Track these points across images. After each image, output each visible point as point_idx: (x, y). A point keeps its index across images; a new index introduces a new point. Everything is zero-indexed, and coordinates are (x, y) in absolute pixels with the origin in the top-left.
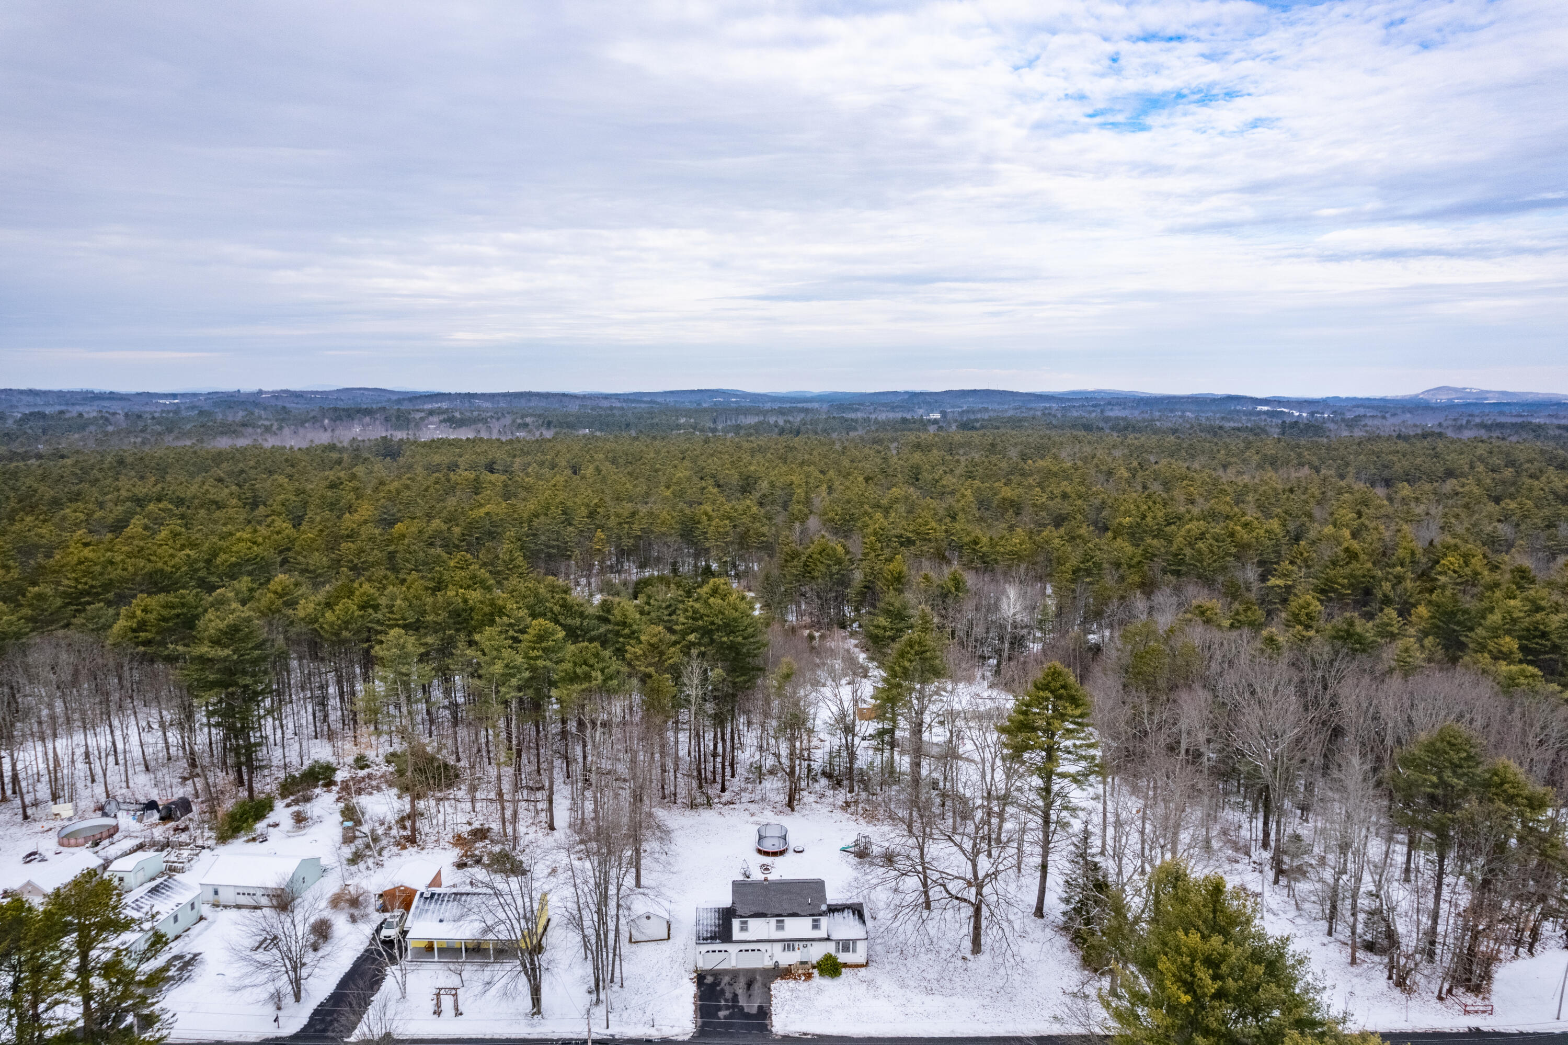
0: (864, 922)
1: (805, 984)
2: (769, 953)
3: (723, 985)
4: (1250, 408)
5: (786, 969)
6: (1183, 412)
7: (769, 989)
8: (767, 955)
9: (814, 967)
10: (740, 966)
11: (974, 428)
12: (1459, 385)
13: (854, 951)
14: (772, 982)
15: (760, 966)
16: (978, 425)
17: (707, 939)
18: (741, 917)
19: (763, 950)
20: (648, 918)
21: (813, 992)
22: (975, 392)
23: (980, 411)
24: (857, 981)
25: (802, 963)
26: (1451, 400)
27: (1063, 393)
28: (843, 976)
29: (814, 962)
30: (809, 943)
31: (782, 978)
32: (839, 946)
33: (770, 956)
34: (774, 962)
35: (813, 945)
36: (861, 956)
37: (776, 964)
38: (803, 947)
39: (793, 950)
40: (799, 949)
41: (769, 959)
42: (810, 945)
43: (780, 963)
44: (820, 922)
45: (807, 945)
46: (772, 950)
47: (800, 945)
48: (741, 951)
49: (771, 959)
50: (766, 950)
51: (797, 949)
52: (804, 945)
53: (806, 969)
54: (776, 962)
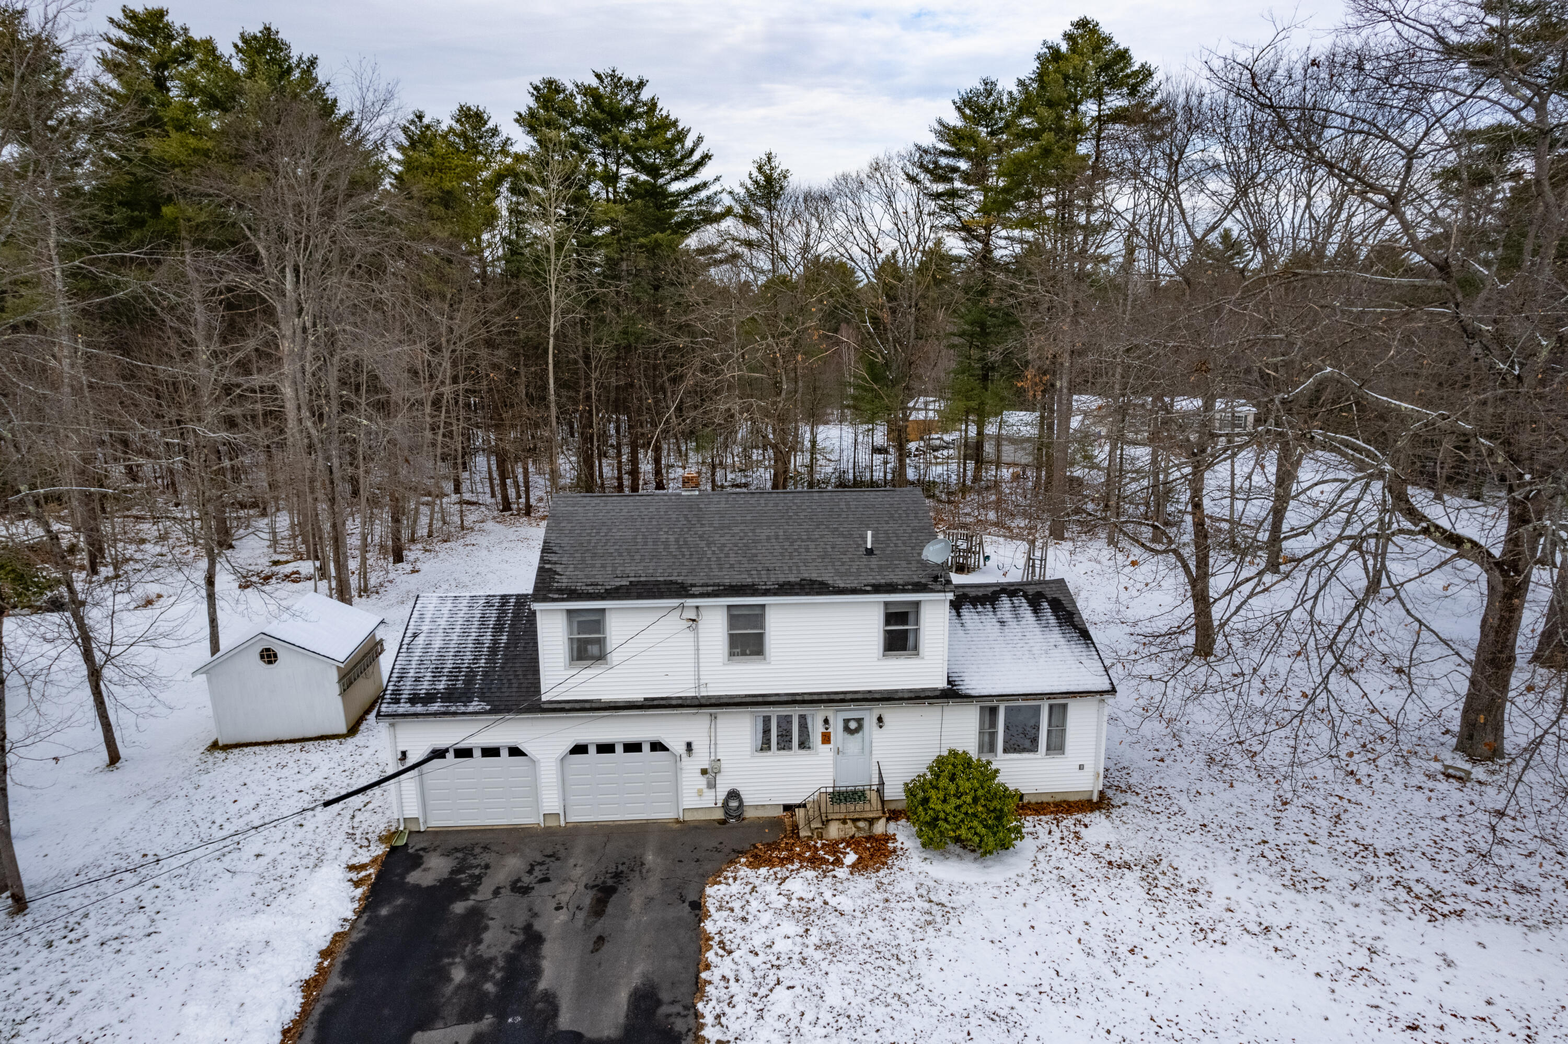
0: (1085, 635)
1: (863, 883)
2: (702, 759)
3: (484, 892)
5: (775, 823)
7: (698, 908)
8: (691, 768)
9: (894, 816)
10: (580, 815)
13: (1057, 746)
14: (715, 876)
15: (664, 812)
17: (429, 698)
18: (573, 594)
19: (676, 745)
20: (269, 656)
21: (903, 917)
24: (1089, 864)
25: (840, 796)
28: (1027, 846)
29: (895, 791)
30: (869, 716)
31: (757, 861)
32: (993, 724)
33: (704, 772)
34: (722, 795)
35: (885, 719)
36: (1081, 767)
37: (734, 804)
38: (847, 729)
39: (803, 745)
40: (826, 739)
41: (702, 781)
42: (875, 720)
43: (748, 799)
44: (917, 622)
45: (860, 721)
46: (713, 744)
47: (831, 721)
48: (580, 749)
49: (712, 785)
50: (689, 746)
51: (819, 738)
52: (847, 721)
53: (858, 820)
54: (734, 794)
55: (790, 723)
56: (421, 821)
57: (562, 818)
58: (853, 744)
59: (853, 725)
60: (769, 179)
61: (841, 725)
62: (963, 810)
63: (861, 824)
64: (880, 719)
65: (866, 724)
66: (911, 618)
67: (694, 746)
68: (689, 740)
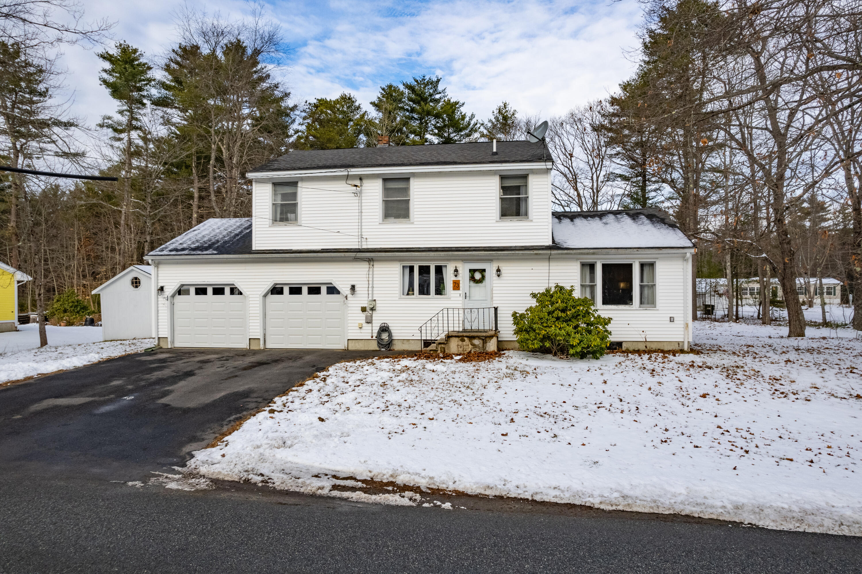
2: (362, 298)
7: (321, 369)
8: (354, 306)
10: (276, 343)
13: (648, 300)
15: (335, 344)
17: (183, 250)
19: (344, 288)
30: (491, 269)
32: (593, 279)
33: (364, 310)
34: (376, 329)
35: (503, 271)
36: (672, 320)
37: (385, 336)
38: (472, 278)
39: (439, 291)
40: (456, 286)
41: (362, 317)
42: (495, 271)
43: (396, 335)
44: (526, 193)
45: (483, 271)
46: (371, 287)
47: (460, 271)
48: (276, 290)
49: (369, 321)
50: (353, 287)
51: (451, 285)
52: (473, 271)
53: (474, 337)
54: (384, 329)
55: (428, 272)
56: (169, 340)
57: (262, 342)
58: (477, 290)
59: (478, 276)
60: (505, 118)
61: (467, 275)
62: (555, 315)
63: (476, 342)
64: (498, 270)
65: (487, 274)
66: (522, 190)
67: (357, 289)
68: (353, 283)
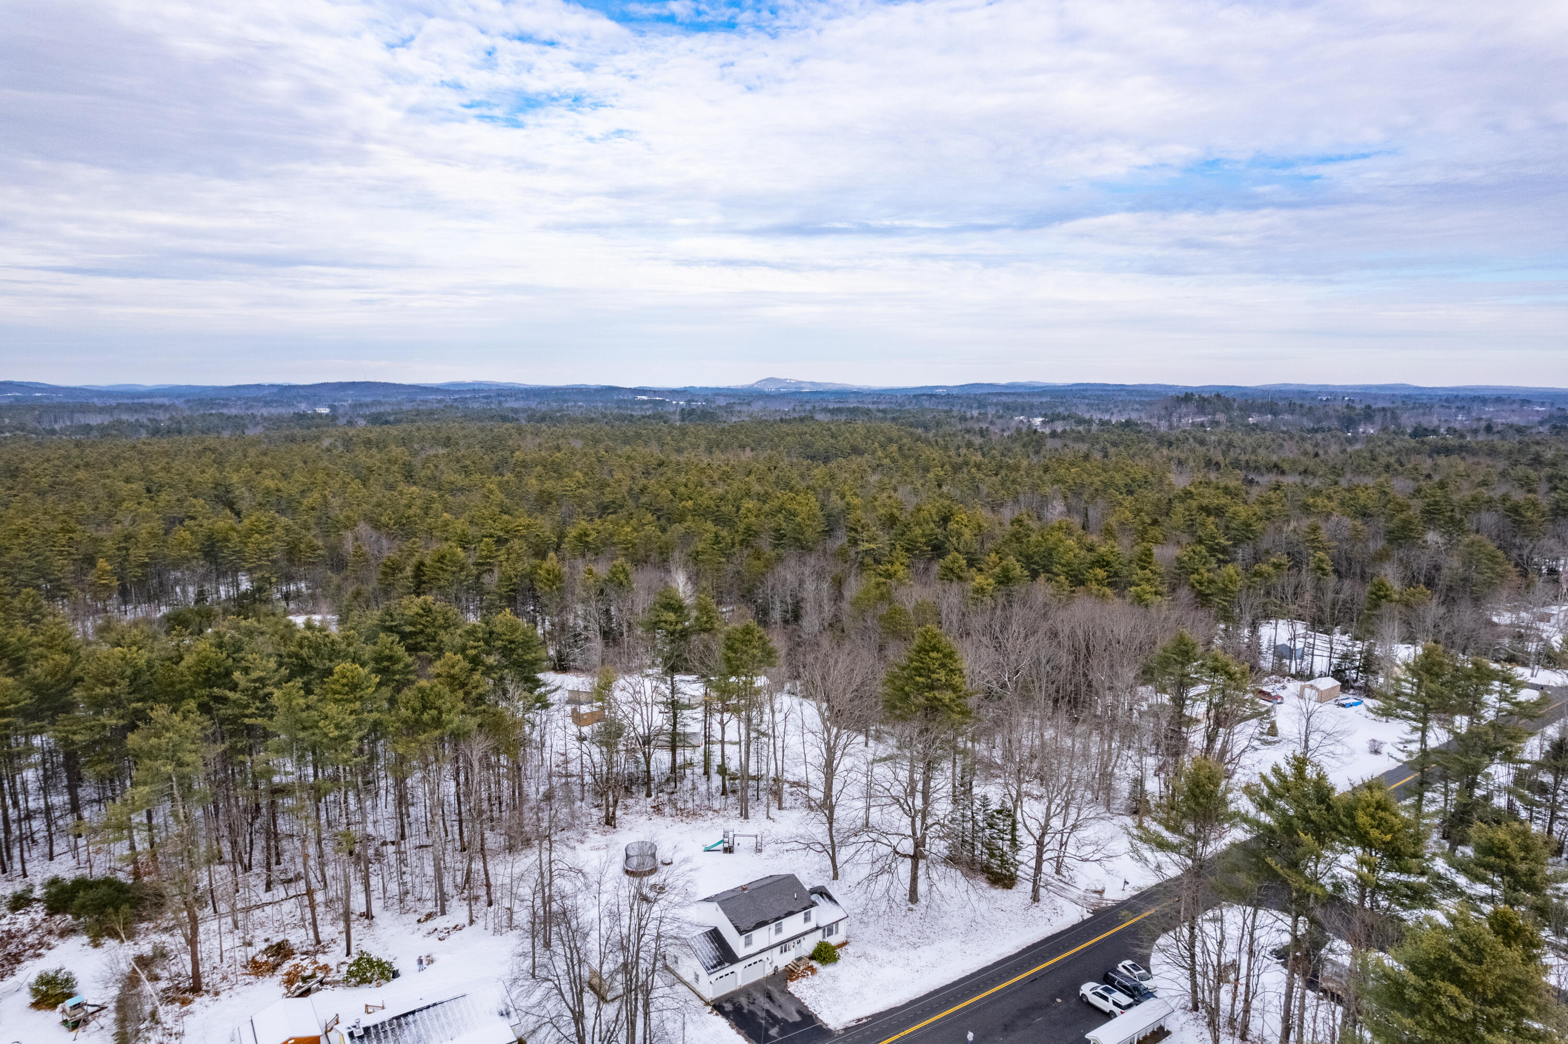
0: (835, 902)
1: (816, 977)
2: (770, 961)
3: (746, 1007)
4: (631, 397)
6: (576, 402)
7: (790, 993)
8: (768, 963)
9: (811, 959)
11: (387, 422)
12: (782, 377)
13: (837, 932)
14: (786, 985)
15: (762, 976)
16: (392, 418)
17: (715, 966)
18: (746, 932)
19: (765, 959)
21: (829, 982)
22: (354, 384)
23: (373, 404)
25: (801, 959)
26: (778, 389)
27: (441, 385)
28: (839, 958)
29: (810, 954)
30: (802, 939)
31: (791, 980)
